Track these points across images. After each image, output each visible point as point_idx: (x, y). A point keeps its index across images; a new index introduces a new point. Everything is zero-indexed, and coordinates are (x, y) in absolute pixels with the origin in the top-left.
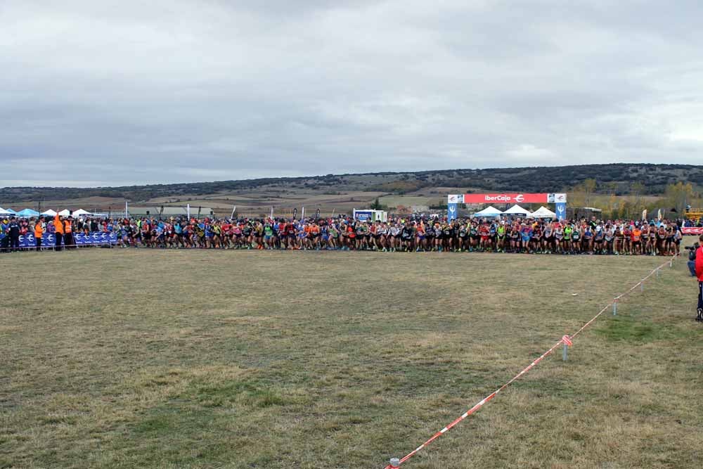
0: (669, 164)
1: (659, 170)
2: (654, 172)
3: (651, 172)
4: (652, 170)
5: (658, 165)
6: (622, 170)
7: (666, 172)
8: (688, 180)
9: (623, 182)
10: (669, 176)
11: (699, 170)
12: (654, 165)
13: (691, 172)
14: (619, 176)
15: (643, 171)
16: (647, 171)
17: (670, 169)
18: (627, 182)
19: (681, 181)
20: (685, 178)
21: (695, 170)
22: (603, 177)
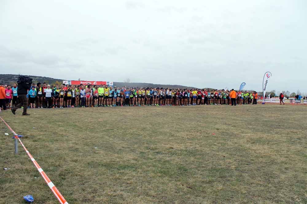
6: (11, 77)
9: (12, 81)
13: (36, 79)
14: (11, 79)
18: (14, 81)
21: (37, 78)
22: (5, 79)
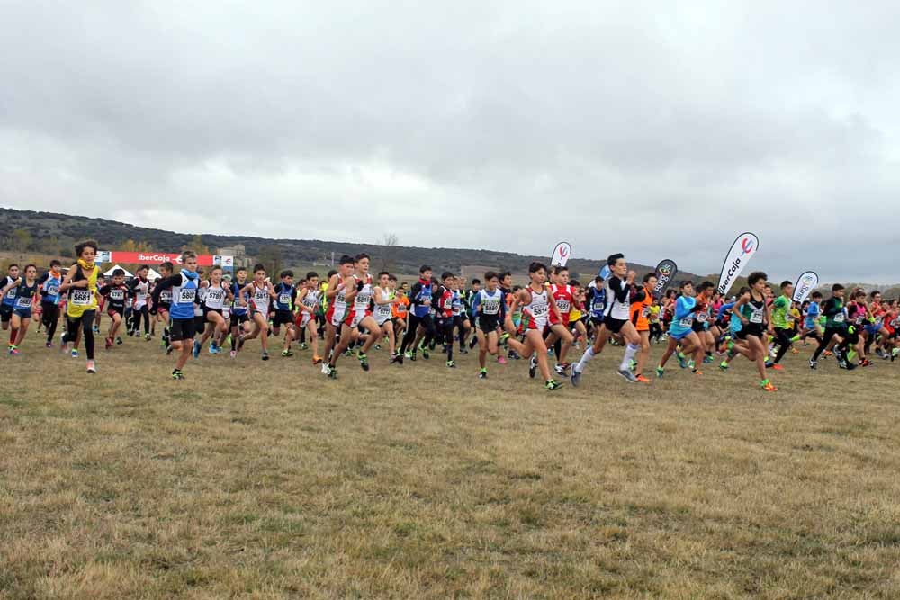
0: (38, 212)
1: (24, 219)
2: (20, 221)
3: (15, 221)
4: (15, 217)
5: (22, 212)
7: (35, 222)
8: (64, 234)
10: (39, 227)
11: (77, 222)
12: (17, 211)
15: (4, 218)
16: (9, 219)
17: (37, 218)
19: (54, 234)
20: (59, 231)
